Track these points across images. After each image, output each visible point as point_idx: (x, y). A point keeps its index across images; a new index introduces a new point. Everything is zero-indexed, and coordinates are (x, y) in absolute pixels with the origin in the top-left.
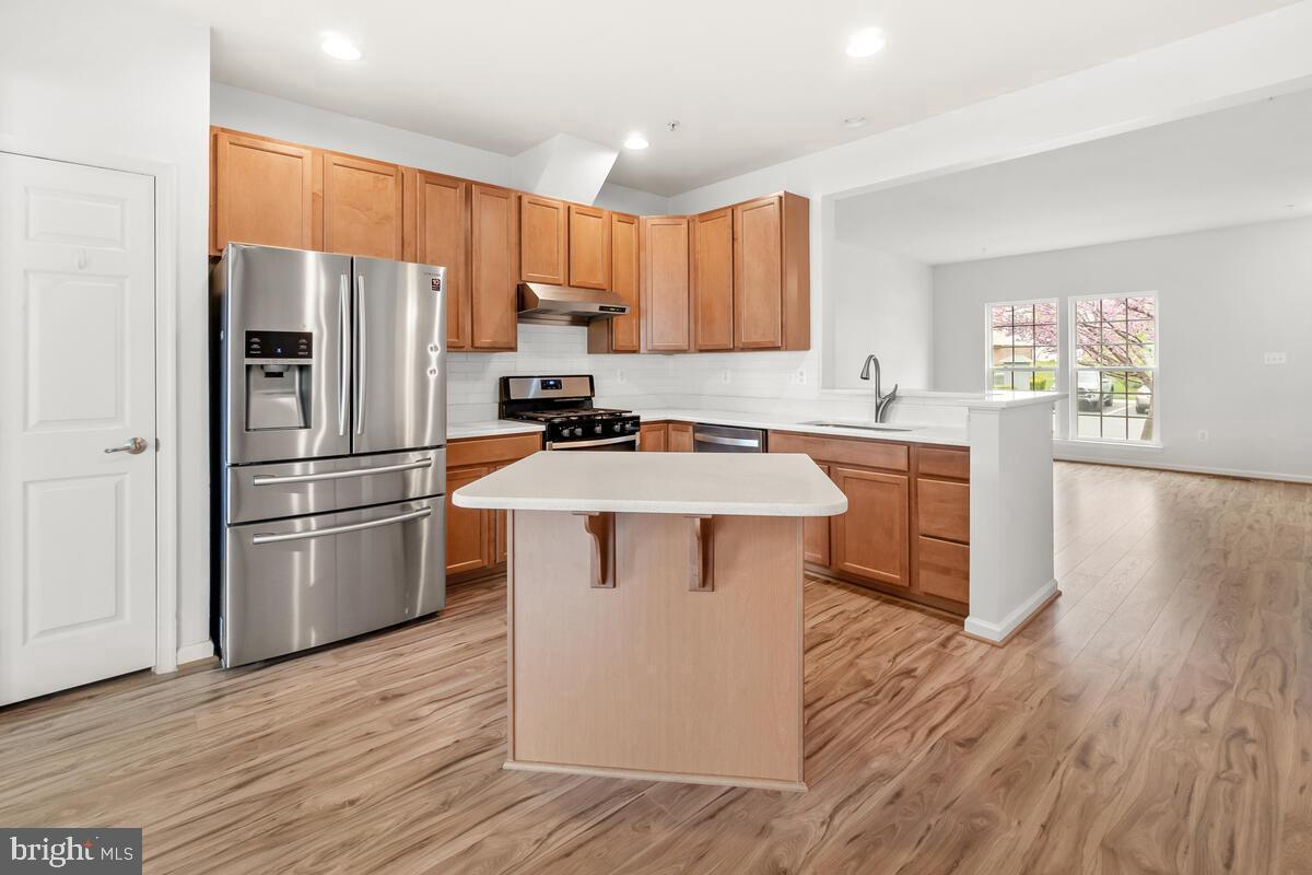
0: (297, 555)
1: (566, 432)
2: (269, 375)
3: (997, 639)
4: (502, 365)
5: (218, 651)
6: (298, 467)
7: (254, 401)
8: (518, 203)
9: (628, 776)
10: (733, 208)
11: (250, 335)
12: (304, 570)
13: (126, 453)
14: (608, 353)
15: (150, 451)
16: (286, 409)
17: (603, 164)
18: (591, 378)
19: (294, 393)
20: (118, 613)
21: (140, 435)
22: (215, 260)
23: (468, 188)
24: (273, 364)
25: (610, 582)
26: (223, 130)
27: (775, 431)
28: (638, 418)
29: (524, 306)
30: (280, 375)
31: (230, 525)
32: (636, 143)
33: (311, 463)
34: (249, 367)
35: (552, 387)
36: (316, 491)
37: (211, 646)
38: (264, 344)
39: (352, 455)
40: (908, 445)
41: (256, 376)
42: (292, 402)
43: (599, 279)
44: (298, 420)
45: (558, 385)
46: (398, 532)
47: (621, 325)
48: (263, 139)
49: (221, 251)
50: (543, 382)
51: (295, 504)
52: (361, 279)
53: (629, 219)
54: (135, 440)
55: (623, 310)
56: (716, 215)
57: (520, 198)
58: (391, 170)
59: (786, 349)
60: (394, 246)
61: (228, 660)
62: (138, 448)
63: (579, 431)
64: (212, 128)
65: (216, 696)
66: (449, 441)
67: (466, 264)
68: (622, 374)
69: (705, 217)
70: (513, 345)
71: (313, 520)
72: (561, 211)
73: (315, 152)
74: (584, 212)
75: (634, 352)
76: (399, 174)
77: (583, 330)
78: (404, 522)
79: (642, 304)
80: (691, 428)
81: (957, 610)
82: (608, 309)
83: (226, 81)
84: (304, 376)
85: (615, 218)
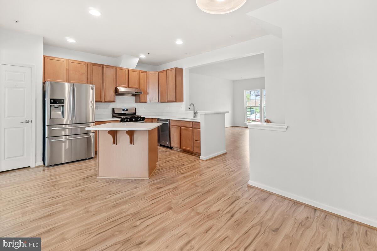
0: (63, 144)
1: (125, 120)
2: (55, 107)
3: (204, 159)
4: (113, 105)
5: (44, 164)
6: (64, 126)
7: (52, 113)
8: (116, 69)
9: (118, 178)
10: (167, 70)
11: (51, 99)
12: (65, 146)
13: (25, 123)
14: (139, 102)
15: (30, 123)
16: (59, 114)
17: (136, 61)
18: (136, 108)
19: (61, 111)
20: (23, 154)
21: (28, 119)
22: (44, 83)
23: (103, 66)
24: (56, 105)
25: (115, 144)
26: (46, 56)
27: (172, 120)
28: (144, 117)
29: (117, 92)
30: (58, 107)
31: (47, 137)
32: (143, 56)
33: (67, 125)
34: (51, 106)
35: (125, 110)
36: (68, 131)
37: (43, 162)
38: (54, 101)
39: (73, 124)
40: (193, 122)
41: (52, 108)
42: (60, 113)
43: (137, 86)
44: (62, 117)
45: (127, 110)
46: (86, 139)
47: (142, 96)
48: (55, 58)
49: (46, 81)
50: (123, 109)
51: (63, 133)
52: (75, 88)
53: (144, 72)
54: (27, 120)
55: (141, 93)
56: (164, 71)
57: (116, 68)
58: (85, 63)
59: (177, 102)
60: (85, 80)
61: (46, 164)
62: (27, 122)
63: (129, 120)
64: (43, 56)
65: (44, 170)
66: (95, 122)
67: (103, 83)
68: (144, 107)
69: (162, 72)
70: (114, 101)
71: (67, 136)
72: (127, 71)
73: (67, 60)
74: (132, 71)
75: (146, 102)
76: (87, 64)
77: (134, 97)
78: (87, 137)
79: (148, 91)
80: (156, 120)
81: (198, 155)
82: (137, 93)
83: (47, 45)
84: (63, 108)
85: (140, 72)
